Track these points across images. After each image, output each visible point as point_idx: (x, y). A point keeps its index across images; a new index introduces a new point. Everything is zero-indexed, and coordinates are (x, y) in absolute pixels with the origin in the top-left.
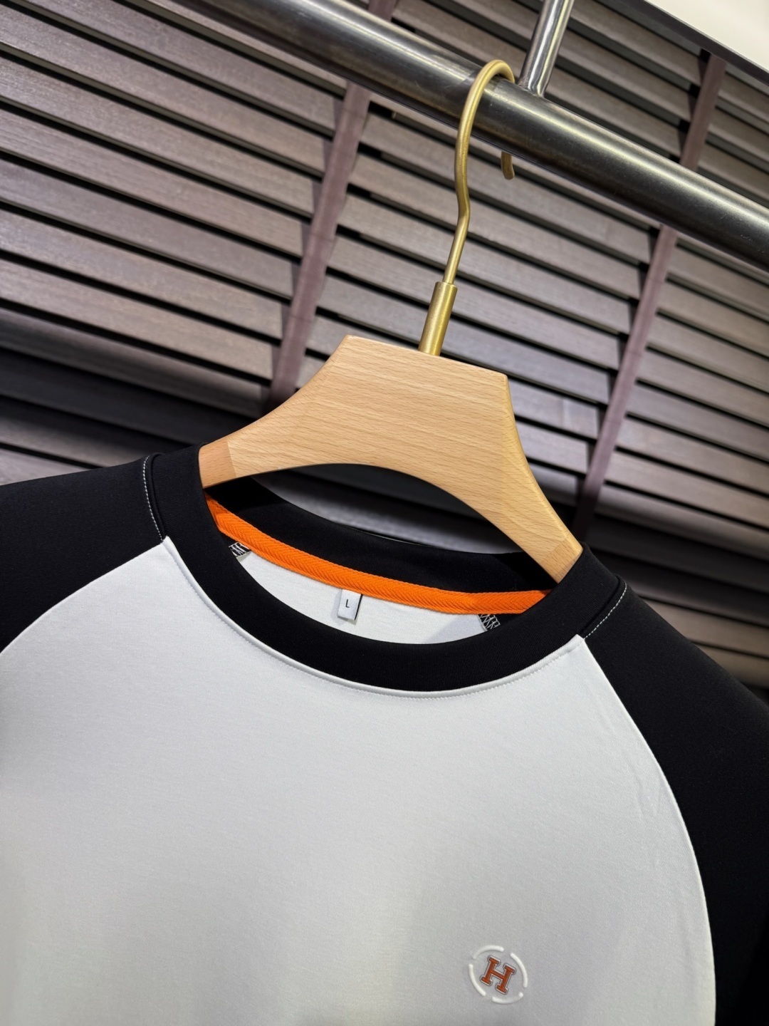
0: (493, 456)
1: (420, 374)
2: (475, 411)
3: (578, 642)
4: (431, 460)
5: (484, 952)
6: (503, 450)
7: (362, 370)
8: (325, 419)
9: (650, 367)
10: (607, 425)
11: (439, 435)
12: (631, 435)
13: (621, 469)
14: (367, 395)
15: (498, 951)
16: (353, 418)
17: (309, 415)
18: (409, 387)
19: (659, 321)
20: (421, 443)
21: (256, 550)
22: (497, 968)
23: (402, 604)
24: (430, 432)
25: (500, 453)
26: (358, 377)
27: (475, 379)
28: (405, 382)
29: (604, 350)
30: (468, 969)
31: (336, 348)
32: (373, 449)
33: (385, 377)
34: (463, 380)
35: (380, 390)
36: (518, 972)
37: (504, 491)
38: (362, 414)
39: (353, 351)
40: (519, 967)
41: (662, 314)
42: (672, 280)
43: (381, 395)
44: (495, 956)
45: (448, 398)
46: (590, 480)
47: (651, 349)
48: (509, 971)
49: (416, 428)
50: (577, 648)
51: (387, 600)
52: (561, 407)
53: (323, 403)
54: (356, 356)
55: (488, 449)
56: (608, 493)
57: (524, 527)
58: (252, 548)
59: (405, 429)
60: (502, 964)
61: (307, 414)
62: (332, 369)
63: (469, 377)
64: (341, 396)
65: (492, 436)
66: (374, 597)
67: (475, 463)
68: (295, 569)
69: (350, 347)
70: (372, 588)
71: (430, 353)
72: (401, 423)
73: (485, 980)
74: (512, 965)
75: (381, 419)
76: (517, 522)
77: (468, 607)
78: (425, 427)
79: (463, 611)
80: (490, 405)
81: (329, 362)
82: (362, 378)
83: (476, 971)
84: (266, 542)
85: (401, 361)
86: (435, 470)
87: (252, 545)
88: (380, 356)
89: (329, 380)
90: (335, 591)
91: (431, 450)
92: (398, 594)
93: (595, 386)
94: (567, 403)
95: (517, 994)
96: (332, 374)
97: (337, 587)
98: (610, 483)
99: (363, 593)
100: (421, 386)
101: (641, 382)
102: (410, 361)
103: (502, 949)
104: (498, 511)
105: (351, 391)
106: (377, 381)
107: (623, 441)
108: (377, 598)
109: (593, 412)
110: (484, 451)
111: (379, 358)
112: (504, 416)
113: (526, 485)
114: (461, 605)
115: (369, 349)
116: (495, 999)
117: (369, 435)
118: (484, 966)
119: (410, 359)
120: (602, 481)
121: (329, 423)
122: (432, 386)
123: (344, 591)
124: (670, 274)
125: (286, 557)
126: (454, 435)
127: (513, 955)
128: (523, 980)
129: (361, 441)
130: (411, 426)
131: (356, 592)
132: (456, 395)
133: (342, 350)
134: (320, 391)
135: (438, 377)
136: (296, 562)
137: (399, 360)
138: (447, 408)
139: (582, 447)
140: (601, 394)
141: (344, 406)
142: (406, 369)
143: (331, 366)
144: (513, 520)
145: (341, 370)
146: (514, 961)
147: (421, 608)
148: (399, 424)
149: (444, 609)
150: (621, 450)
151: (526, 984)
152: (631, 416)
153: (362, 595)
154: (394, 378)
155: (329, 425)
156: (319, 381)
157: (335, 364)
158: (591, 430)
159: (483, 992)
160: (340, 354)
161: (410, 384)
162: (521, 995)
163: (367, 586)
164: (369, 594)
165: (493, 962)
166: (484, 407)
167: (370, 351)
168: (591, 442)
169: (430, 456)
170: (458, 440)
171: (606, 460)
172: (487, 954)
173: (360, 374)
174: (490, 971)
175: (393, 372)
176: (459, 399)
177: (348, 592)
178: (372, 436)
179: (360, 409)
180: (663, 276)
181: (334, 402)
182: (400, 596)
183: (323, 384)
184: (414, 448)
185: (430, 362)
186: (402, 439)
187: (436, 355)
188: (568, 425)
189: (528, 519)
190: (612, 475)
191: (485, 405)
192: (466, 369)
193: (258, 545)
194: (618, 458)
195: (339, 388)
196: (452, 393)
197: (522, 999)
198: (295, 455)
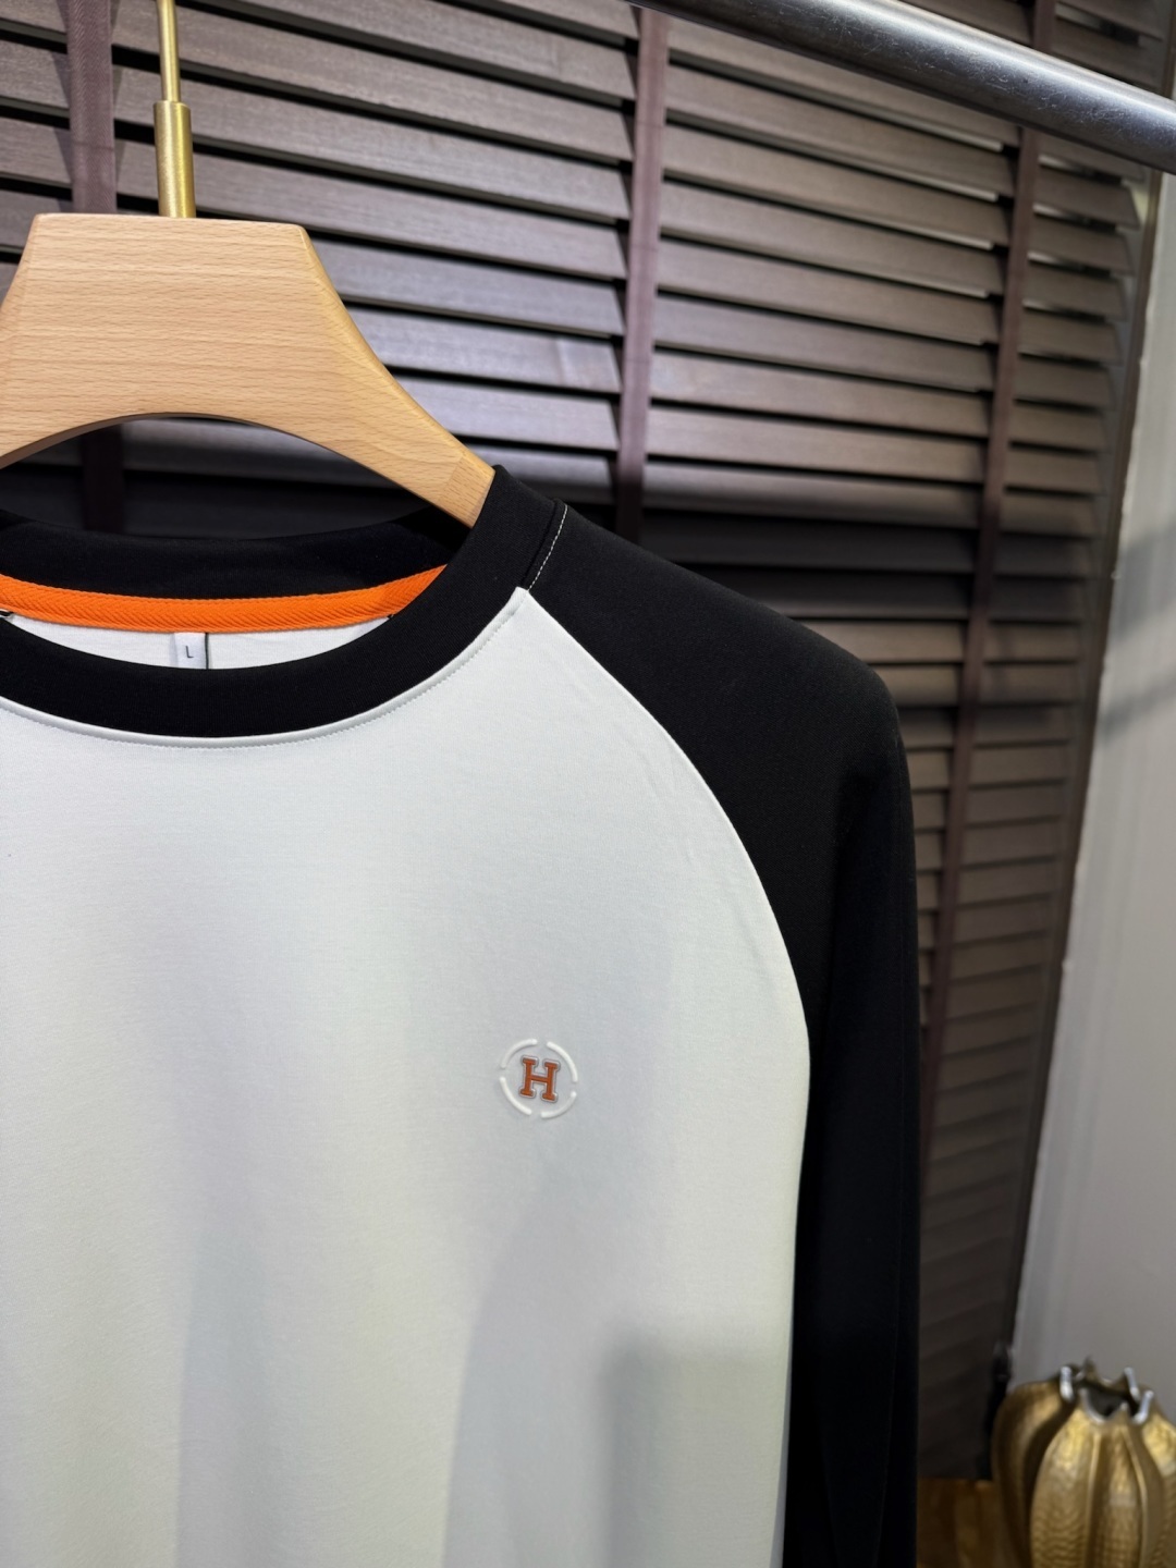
0: (320, 354)
1: (170, 251)
2: (273, 291)
3: (521, 598)
4: (229, 383)
5: (513, 1055)
6: (332, 341)
7: (76, 266)
8: (45, 358)
9: (674, 266)
10: (630, 367)
11: (228, 340)
12: (669, 378)
13: (666, 432)
14: (98, 304)
15: (531, 1046)
16: (87, 345)
17: (17, 357)
18: (159, 276)
19: (671, 190)
20: (205, 359)
21: (20, 610)
22: (536, 1070)
23: (272, 631)
24: (212, 339)
25: (329, 348)
26: (75, 277)
27: (256, 241)
28: (150, 269)
29: (595, 251)
30: (499, 1086)
31: (26, 239)
32: (134, 387)
33: (117, 268)
34: (238, 247)
35: (117, 291)
36: (563, 1065)
37: (352, 404)
38: (101, 336)
39: (55, 239)
40: (561, 1057)
41: (671, 178)
42: (676, 120)
43: (120, 298)
44: (529, 1054)
45: (224, 280)
46: (624, 457)
47: (668, 236)
48: (552, 1068)
49: (191, 338)
50: (522, 606)
51: (248, 632)
52: (555, 353)
53: (33, 333)
54: (60, 244)
55: (309, 345)
56: (655, 474)
57: (398, 453)
58: (14, 609)
59: (174, 343)
60: (540, 1064)
61: (14, 357)
62: (30, 275)
63: (246, 240)
64: (58, 315)
65: (309, 323)
66: (226, 633)
67: (296, 371)
68: (91, 623)
69: (47, 233)
70: (219, 619)
71: (179, 214)
72: (165, 336)
73: (526, 1092)
74: (552, 1058)
75: (133, 336)
76: (385, 449)
77: (370, 609)
78: (203, 333)
79: (364, 617)
80: (291, 276)
81: (23, 265)
82: (82, 277)
83: (510, 1084)
84: (31, 593)
85: (132, 237)
86: (240, 398)
87: (11, 604)
88: (98, 236)
89: (30, 293)
90: (164, 639)
91: (226, 368)
92: (261, 617)
93: (598, 311)
94: (563, 345)
95: (569, 1097)
96: (32, 283)
97: (164, 633)
98: (654, 458)
99: (207, 630)
100: (176, 269)
101: (665, 292)
102: (148, 234)
103: (534, 1041)
104: (352, 437)
105: (71, 302)
106: (107, 278)
107: (659, 389)
108: (231, 633)
109: (606, 352)
110: (304, 349)
111: (97, 240)
112: (317, 289)
113: (382, 390)
114: (358, 609)
115: (78, 229)
116: (545, 1114)
117: (123, 367)
118: (519, 1073)
119: (145, 230)
120: (641, 456)
121: (54, 362)
122: (195, 266)
123: (178, 636)
124: (669, 111)
125: (70, 609)
126: (252, 335)
127: (551, 1044)
128: (571, 1074)
129: (113, 378)
130: (184, 337)
131: (195, 632)
132: (236, 273)
133: (36, 241)
134: (22, 314)
135: (198, 250)
136: (88, 610)
137: (128, 237)
138: (228, 296)
139: (602, 410)
140: (609, 322)
141: (67, 329)
142: (145, 248)
143: (26, 271)
144: (378, 446)
145: (43, 272)
146: (554, 1051)
147: (302, 629)
148: (162, 337)
149: (336, 621)
150: (659, 403)
151: (576, 1077)
152: (662, 348)
153: (207, 634)
154: (132, 267)
155: (55, 366)
156: (15, 300)
157: (31, 266)
158: (608, 380)
159: (528, 1111)
160: (35, 247)
161: (159, 270)
162: (574, 1094)
163: (209, 619)
164: (217, 629)
165: (529, 1064)
166: (282, 282)
167: (80, 232)
168: (614, 399)
169: (226, 378)
170: (260, 342)
171: (640, 423)
172: (519, 1056)
173: (76, 272)
174: (529, 1078)
175: (128, 257)
176: (241, 277)
177: (184, 634)
178: (127, 367)
179: (93, 329)
180: (660, 117)
181: (49, 327)
182: (265, 620)
183: (24, 303)
184: (198, 370)
185: (179, 230)
186: (175, 361)
187: (190, 216)
188: (572, 379)
189: (401, 440)
190: (655, 444)
191: (283, 279)
192: (236, 228)
193: (20, 601)
194: (657, 417)
195: (52, 303)
196: (228, 271)
197: (576, 1099)
198: (15, 427)
